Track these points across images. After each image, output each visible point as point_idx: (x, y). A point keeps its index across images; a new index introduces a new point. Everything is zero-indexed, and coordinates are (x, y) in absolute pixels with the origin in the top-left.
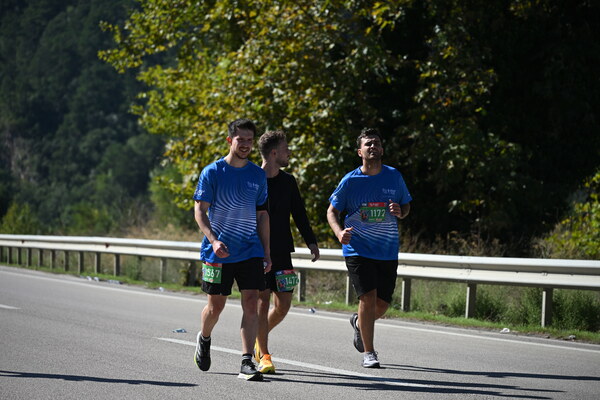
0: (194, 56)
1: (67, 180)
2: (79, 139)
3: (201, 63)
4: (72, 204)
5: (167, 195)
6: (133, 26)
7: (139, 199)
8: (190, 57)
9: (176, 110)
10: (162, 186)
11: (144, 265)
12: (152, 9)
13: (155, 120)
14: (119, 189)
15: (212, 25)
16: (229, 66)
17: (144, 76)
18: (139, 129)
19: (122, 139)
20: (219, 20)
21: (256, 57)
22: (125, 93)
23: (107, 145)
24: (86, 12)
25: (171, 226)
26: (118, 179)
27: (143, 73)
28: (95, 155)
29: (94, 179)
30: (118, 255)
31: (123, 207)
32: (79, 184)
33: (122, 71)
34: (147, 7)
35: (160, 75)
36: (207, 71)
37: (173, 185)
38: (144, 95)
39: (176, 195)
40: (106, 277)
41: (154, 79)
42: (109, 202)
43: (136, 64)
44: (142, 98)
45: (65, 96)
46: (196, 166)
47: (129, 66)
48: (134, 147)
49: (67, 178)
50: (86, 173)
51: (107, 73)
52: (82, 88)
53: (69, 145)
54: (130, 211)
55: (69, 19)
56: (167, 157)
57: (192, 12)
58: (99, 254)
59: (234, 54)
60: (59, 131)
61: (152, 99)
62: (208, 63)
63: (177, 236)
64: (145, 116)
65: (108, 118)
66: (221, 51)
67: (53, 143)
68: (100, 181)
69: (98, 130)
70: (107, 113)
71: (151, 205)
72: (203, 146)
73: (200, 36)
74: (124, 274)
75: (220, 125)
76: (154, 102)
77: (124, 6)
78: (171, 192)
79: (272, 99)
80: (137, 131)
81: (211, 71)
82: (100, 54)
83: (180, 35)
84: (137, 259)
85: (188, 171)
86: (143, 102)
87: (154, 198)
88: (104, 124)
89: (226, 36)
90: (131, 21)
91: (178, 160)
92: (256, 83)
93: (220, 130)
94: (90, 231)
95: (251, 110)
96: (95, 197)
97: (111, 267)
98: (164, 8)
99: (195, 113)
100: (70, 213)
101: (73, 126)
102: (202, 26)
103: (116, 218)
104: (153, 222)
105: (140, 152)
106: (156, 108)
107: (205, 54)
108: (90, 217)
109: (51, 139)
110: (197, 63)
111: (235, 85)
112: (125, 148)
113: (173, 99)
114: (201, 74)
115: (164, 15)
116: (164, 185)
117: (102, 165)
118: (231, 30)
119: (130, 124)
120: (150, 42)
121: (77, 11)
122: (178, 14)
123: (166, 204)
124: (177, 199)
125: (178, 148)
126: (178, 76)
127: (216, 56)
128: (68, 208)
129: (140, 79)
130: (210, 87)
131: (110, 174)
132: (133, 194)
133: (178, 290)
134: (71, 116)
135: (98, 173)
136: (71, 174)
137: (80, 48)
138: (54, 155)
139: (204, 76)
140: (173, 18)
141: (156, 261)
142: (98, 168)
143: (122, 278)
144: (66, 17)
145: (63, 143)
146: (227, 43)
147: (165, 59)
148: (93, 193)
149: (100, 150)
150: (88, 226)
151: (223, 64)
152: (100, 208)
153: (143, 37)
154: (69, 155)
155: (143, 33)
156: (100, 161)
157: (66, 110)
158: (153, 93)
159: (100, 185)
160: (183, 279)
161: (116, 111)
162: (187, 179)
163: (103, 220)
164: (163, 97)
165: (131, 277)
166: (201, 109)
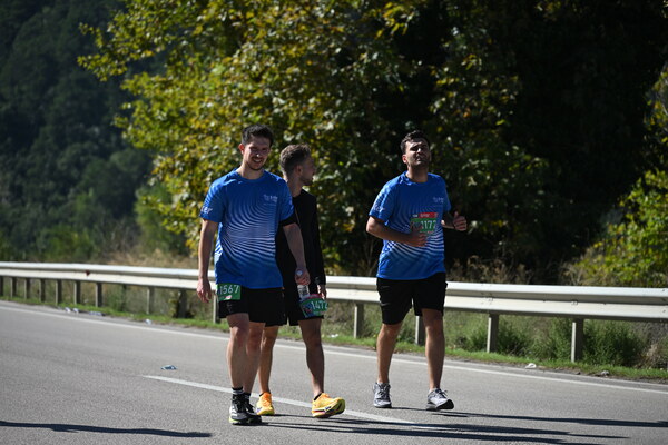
0: (185, 62)
1: (44, 201)
2: (56, 155)
3: (193, 69)
4: (49, 227)
5: (155, 217)
6: (117, 28)
7: (123, 222)
8: (180, 63)
9: (164, 122)
10: (149, 207)
11: (129, 295)
12: (138, 10)
13: (141, 133)
14: (101, 210)
15: (205, 27)
16: (223, 73)
17: (128, 85)
18: (124, 143)
19: (105, 154)
20: (213, 22)
21: (253, 63)
22: (108, 104)
23: (89, 161)
24: (64, 14)
25: (158, 251)
26: (100, 199)
27: (127, 81)
28: (74, 173)
29: (74, 199)
30: (100, 284)
31: (106, 231)
32: (57, 204)
33: (105, 79)
34: (133, 7)
35: (147, 83)
36: (199, 78)
37: (161, 206)
38: (129, 106)
39: (165, 217)
40: (87, 308)
41: (139, 88)
42: (90, 225)
43: (120, 71)
44: (127, 109)
45: (41, 107)
46: (187, 184)
47: (112, 73)
48: (118, 163)
49: (44, 198)
50: (64, 192)
51: (88, 81)
52: (60, 98)
53: (45, 161)
54: (113, 234)
55: (45, 21)
56: (155, 175)
57: (182, 13)
58: (78, 282)
59: (229, 59)
60: (35, 146)
61: (137, 110)
62: (199, 71)
63: (165, 262)
64: (130, 128)
65: (88, 131)
66: (215, 56)
67: (28, 159)
68: (80, 202)
69: (78, 145)
70: (88, 125)
71: (137, 229)
72: (195, 162)
73: (191, 40)
74: (107, 305)
75: (214, 137)
76: (140, 113)
77: (107, 6)
78: (159, 213)
79: (272, 110)
80: (121, 145)
81: (203, 78)
82: (80, 60)
83: (169, 38)
84: (121, 288)
85: (178, 190)
86: (128, 114)
87: (141, 220)
88: (84, 138)
89: (221, 39)
90: (115, 23)
91: (167, 179)
92: (254, 92)
93: (214, 144)
94: (69, 257)
95: (248, 121)
96: (76, 219)
97: (93, 297)
98: (151, 8)
99: (185, 125)
100: (47, 236)
101: (50, 140)
102: (193, 28)
103: (98, 243)
104: (139, 247)
105: (125, 169)
106: (142, 119)
107: (196, 59)
108: (69, 241)
109: (25, 154)
110: (189, 70)
111: (230, 93)
112: (108, 165)
113: (162, 110)
114: (192, 82)
115: (152, 16)
116: (152, 205)
117: (82, 183)
118: (226, 33)
119: (114, 138)
120: (135, 46)
121: (54, 12)
122: (166, 15)
123: (154, 226)
124: (166, 221)
125: (167, 164)
126: (167, 85)
127: (209, 62)
128: (45, 231)
129: (124, 87)
130: (202, 96)
131: (91, 194)
132: (117, 216)
133: (167, 323)
134: (48, 129)
135: (78, 192)
136: (47, 193)
137: (58, 53)
138: (29, 172)
139: (196, 85)
140: (161, 20)
141: (143, 291)
142: (78, 187)
143: (104, 309)
144: (42, 19)
145: (38, 159)
146: (222, 48)
147: (152, 66)
148: (72, 215)
149: (80, 166)
150: (67, 252)
151: (217, 70)
152: (80, 231)
153: (128, 41)
154: (46, 173)
155: (127, 36)
156: (80, 179)
157: (42, 123)
158: (139, 103)
159: (80, 206)
160: (173, 310)
161: (98, 124)
162: (176, 199)
163: (83, 244)
164: (150, 107)
165: (114, 307)
166: (193, 120)
